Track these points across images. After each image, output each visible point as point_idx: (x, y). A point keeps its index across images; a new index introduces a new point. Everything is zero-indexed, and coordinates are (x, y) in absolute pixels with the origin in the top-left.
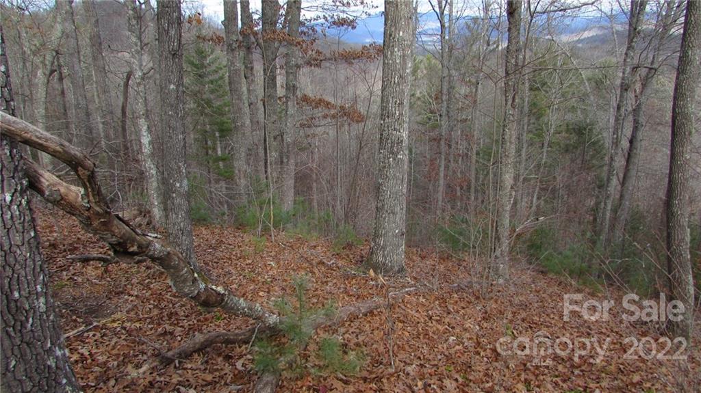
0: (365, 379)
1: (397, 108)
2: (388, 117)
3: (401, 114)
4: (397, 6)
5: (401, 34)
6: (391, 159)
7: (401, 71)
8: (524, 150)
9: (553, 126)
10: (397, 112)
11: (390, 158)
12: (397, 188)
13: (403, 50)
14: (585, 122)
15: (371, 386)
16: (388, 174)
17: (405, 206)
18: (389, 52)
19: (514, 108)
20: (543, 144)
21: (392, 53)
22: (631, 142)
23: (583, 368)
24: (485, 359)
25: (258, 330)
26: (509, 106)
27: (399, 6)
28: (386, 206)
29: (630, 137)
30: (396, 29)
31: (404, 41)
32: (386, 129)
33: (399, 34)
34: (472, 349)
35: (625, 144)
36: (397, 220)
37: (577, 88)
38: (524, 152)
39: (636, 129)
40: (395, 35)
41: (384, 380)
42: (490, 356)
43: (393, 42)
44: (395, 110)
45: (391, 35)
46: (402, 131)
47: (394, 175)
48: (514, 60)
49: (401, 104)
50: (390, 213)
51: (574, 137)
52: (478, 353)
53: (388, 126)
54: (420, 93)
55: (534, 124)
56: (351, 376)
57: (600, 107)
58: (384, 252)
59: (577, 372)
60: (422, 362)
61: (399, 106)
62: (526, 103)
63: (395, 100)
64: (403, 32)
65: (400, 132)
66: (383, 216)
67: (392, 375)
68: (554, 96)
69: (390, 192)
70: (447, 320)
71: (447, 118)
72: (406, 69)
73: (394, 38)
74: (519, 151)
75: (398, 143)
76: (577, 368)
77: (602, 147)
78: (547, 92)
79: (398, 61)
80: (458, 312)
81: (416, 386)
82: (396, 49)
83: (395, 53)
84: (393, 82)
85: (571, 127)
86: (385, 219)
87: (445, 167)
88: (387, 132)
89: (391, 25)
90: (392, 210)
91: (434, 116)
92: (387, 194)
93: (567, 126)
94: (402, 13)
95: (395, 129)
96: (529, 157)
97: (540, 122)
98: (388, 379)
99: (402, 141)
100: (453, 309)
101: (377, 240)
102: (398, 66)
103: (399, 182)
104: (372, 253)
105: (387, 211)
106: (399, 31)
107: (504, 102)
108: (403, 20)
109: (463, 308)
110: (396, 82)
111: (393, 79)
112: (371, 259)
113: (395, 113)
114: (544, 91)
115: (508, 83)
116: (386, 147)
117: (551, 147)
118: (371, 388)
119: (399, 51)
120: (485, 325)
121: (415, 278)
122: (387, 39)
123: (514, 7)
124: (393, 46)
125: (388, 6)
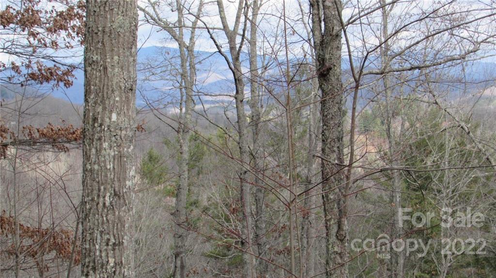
1: (111, 253)
2: (94, 269)
4: (105, 68)
5: (114, 117)
7: (117, 184)
10: (112, 261)
13: (119, 146)
18: (94, 151)
19: (342, 241)
21: (98, 151)
26: (333, 239)
27: (109, 70)
30: (104, 109)
31: (121, 129)
33: (110, 119)
40: (103, 120)
43: (101, 131)
44: (107, 256)
45: (95, 120)
48: (335, 156)
49: (118, 244)
54: (209, 199)
61: (114, 250)
64: (118, 114)
71: (256, 247)
72: (125, 179)
73: (101, 125)
82: (105, 145)
83: (103, 152)
84: (101, 204)
89: (95, 103)
94: (115, 80)
106: (111, 112)
107: (325, 231)
108: (117, 93)
110: (107, 204)
111: (101, 199)
113: (108, 262)
115: (327, 196)
119: (111, 147)
122: (89, 127)
123: (327, 64)
124: (100, 139)
125: (89, 69)
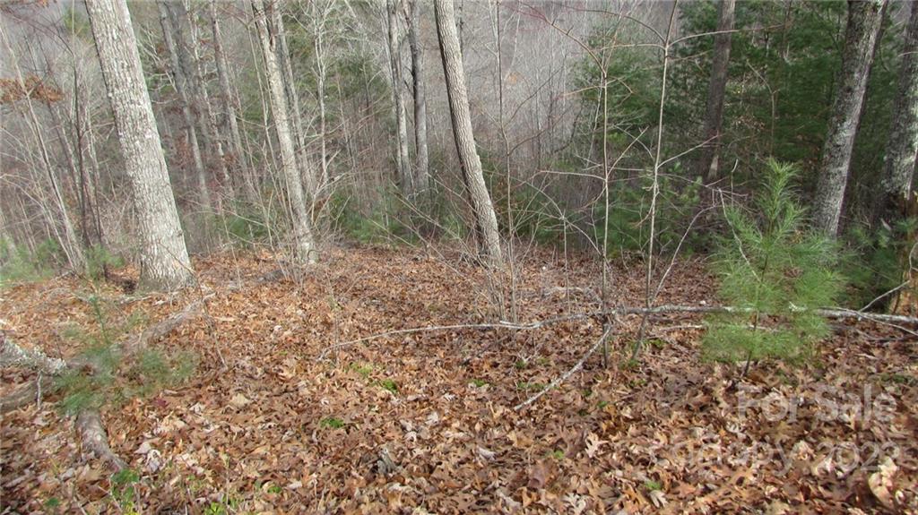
0: (200, 386)
3: (135, 81)
6: (138, 142)
8: (296, 104)
9: (324, 68)
11: (135, 140)
12: (156, 177)
14: (360, 57)
15: (209, 388)
16: (139, 161)
17: (173, 199)
20: (317, 93)
22: (414, 73)
23: (414, 313)
24: (318, 334)
25: (41, 384)
28: (148, 204)
29: (410, 68)
32: (119, 103)
34: (303, 330)
35: (408, 77)
36: (168, 217)
37: (341, 15)
38: (296, 106)
39: (414, 57)
41: (221, 379)
42: (321, 329)
46: (142, 102)
47: (148, 162)
50: (155, 212)
51: (351, 77)
52: (309, 332)
53: (120, 99)
55: (300, 68)
56: (182, 390)
57: (371, 37)
58: (161, 262)
59: (408, 319)
60: (253, 357)
62: (284, 43)
63: (120, 62)
65: (139, 104)
66: (148, 217)
67: (226, 373)
68: (316, 29)
69: (148, 184)
70: (265, 313)
74: (290, 105)
75: (141, 120)
76: (408, 315)
77: (385, 85)
78: (305, 24)
79: (110, 9)
80: (274, 302)
81: (256, 374)
85: (344, 66)
86: (151, 220)
87: (200, 145)
88: (121, 107)
90: (157, 207)
91: (163, 77)
92: (144, 189)
93: (341, 65)
95: (132, 102)
96: (304, 113)
97: (307, 65)
98: (224, 377)
99: (145, 116)
100: (268, 301)
101: (149, 250)
102: (111, 16)
103: (156, 169)
104: (146, 269)
105: (151, 210)
109: (279, 298)
112: (147, 276)
114: (302, 22)
116: (126, 127)
117: (327, 94)
118: (209, 391)
120: (308, 306)
121: (212, 283)
